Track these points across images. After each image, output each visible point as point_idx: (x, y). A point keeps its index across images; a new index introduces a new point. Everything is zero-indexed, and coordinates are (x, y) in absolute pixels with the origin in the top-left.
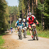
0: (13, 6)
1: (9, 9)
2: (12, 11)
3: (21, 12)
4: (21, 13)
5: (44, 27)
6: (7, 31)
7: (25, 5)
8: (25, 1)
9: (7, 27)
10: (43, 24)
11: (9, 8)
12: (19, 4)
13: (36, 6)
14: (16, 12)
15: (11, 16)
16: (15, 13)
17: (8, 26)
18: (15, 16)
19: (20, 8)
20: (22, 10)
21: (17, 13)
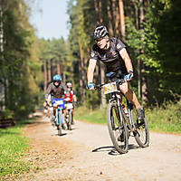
0: (54, 39)
1: (40, 47)
2: (51, 53)
3: (76, 54)
4: (76, 59)
5: (144, 98)
6: (35, 114)
7: (87, 33)
8: (88, 23)
9: (34, 100)
10: (144, 91)
11: (40, 43)
12: (71, 32)
13: (121, 36)
14: (62, 57)
15: (47, 69)
16: (58, 58)
17: (39, 98)
18: (58, 69)
19: (73, 43)
20: (79, 51)
21: (65, 59)
